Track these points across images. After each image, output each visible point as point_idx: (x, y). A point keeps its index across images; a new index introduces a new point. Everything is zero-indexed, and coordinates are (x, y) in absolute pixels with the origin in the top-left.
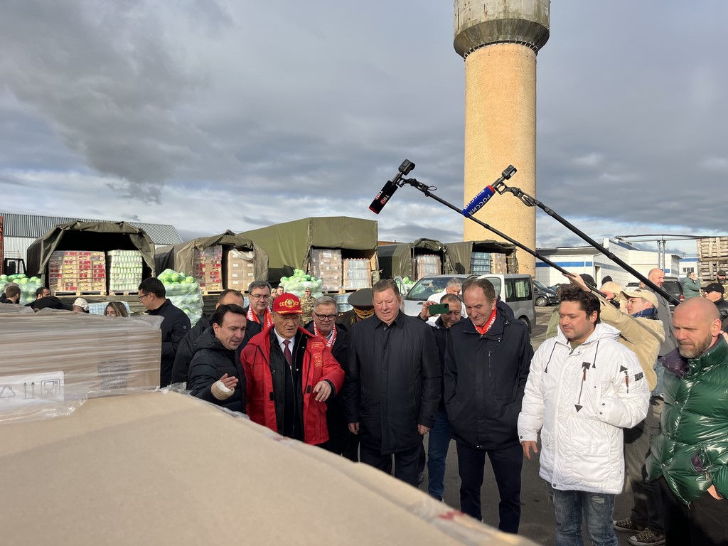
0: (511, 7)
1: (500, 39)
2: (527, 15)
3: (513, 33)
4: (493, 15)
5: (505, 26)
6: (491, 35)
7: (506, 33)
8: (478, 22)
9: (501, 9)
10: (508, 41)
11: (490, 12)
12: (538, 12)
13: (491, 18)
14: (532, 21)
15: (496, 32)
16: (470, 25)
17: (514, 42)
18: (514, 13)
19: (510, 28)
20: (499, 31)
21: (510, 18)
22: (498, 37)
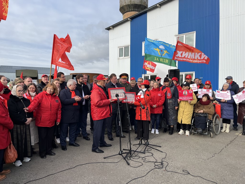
1: (130, 10)
6: (128, 9)
8: (123, 5)
9: (129, 1)
10: (133, 11)
11: (126, 2)
16: (121, 6)
20: (129, 7)
21: (132, 3)
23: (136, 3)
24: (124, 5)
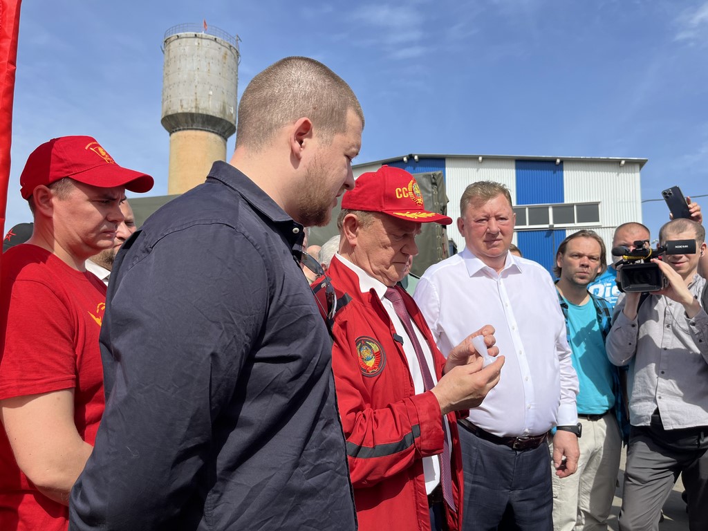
0: (201, 105)
1: (194, 127)
2: (214, 112)
3: (203, 123)
4: (187, 109)
5: (196, 118)
9: (193, 105)
10: (201, 130)
11: (185, 106)
12: (224, 111)
13: (186, 111)
14: (218, 116)
15: (190, 121)
17: (205, 130)
19: (201, 120)
20: (192, 120)
21: (200, 112)
23: (211, 114)
24: (180, 111)
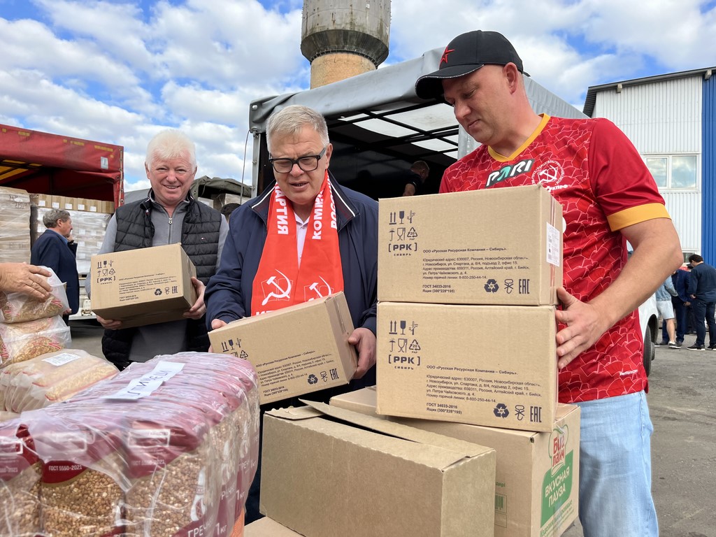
0: (357, 20)
1: (346, 49)
2: (371, 31)
3: (357, 45)
4: (340, 25)
5: (351, 37)
6: (337, 43)
7: (352, 44)
8: (326, 29)
9: (348, 20)
10: (353, 53)
11: (338, 21)
12: (381, 31)
13: (339, 28)
14: (374, 36)
15: (342, 41)
16: (318, 30)
18: (360, 26)
20: (345, 40)
22: (344, 47)
